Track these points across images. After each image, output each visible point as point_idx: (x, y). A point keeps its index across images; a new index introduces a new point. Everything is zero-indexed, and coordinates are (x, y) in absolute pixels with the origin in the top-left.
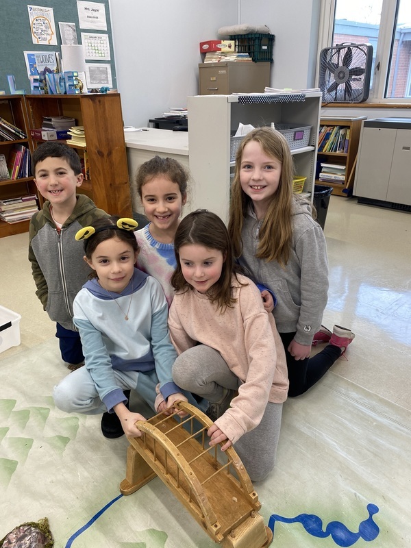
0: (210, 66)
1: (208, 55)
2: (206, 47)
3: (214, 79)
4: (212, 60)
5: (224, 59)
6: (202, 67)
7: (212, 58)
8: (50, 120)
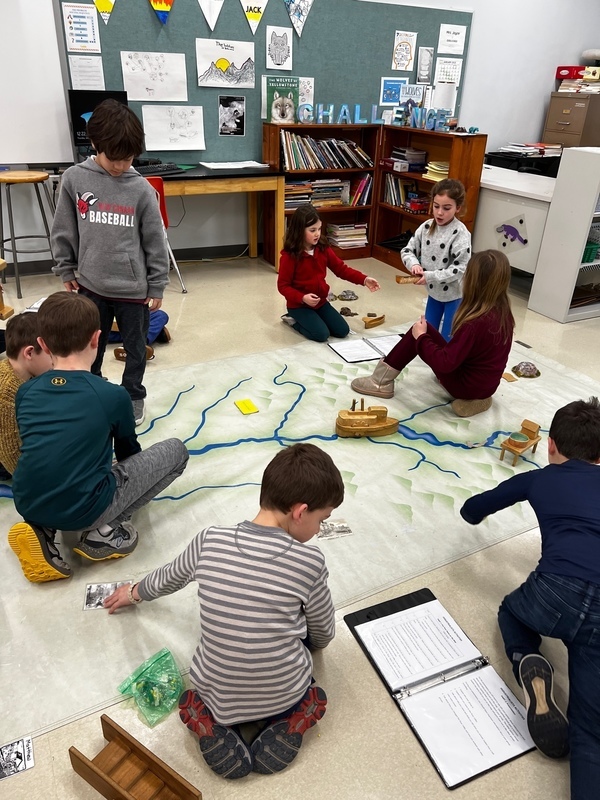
0: (565, 96)
1: (565, 82)
2: (564, 72)
3: (568, 112)
4: (568, 88)
5: (584, 89)
6: (555, 96)
7: (570, 86)
8: (404, 152)
